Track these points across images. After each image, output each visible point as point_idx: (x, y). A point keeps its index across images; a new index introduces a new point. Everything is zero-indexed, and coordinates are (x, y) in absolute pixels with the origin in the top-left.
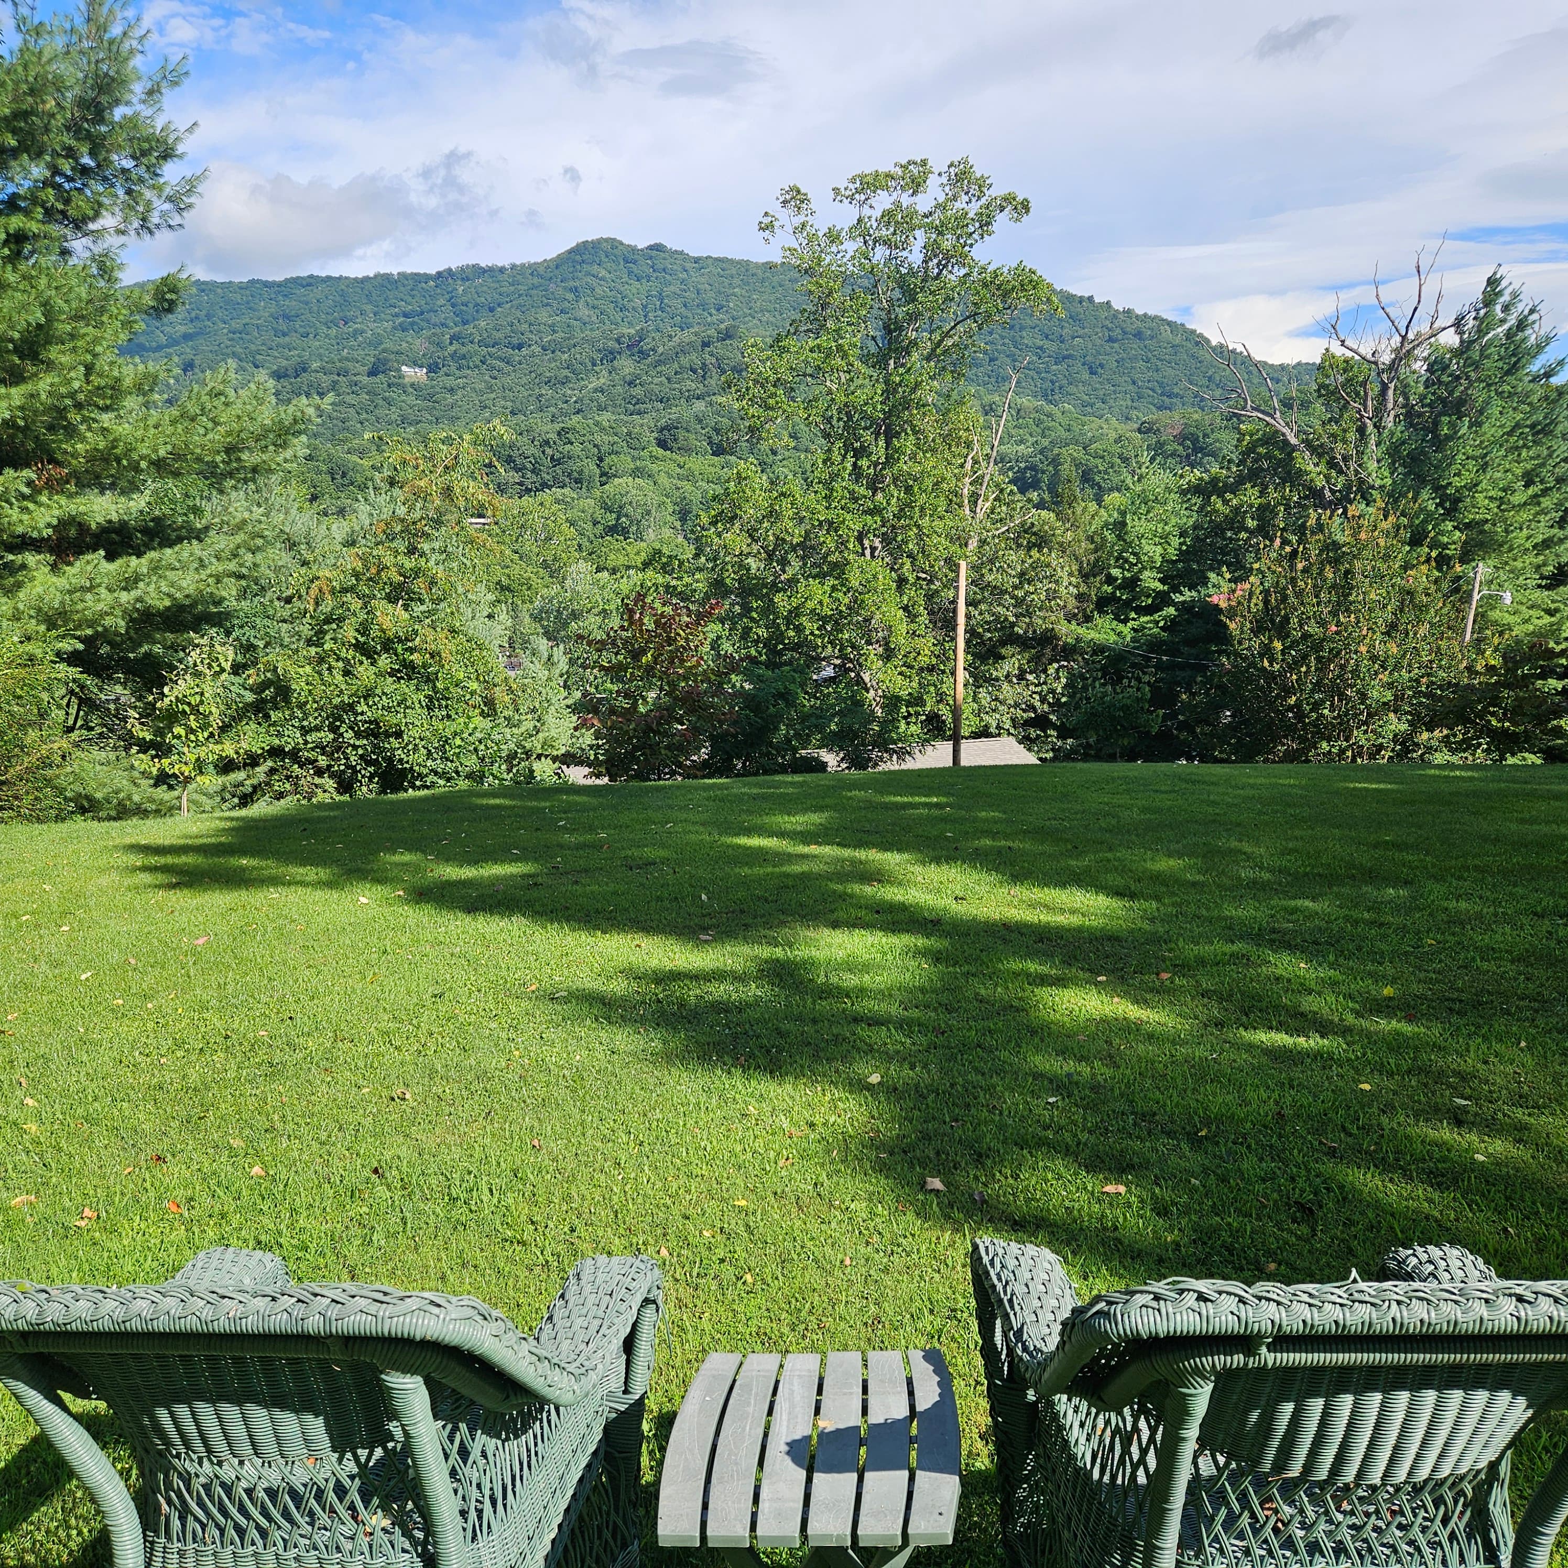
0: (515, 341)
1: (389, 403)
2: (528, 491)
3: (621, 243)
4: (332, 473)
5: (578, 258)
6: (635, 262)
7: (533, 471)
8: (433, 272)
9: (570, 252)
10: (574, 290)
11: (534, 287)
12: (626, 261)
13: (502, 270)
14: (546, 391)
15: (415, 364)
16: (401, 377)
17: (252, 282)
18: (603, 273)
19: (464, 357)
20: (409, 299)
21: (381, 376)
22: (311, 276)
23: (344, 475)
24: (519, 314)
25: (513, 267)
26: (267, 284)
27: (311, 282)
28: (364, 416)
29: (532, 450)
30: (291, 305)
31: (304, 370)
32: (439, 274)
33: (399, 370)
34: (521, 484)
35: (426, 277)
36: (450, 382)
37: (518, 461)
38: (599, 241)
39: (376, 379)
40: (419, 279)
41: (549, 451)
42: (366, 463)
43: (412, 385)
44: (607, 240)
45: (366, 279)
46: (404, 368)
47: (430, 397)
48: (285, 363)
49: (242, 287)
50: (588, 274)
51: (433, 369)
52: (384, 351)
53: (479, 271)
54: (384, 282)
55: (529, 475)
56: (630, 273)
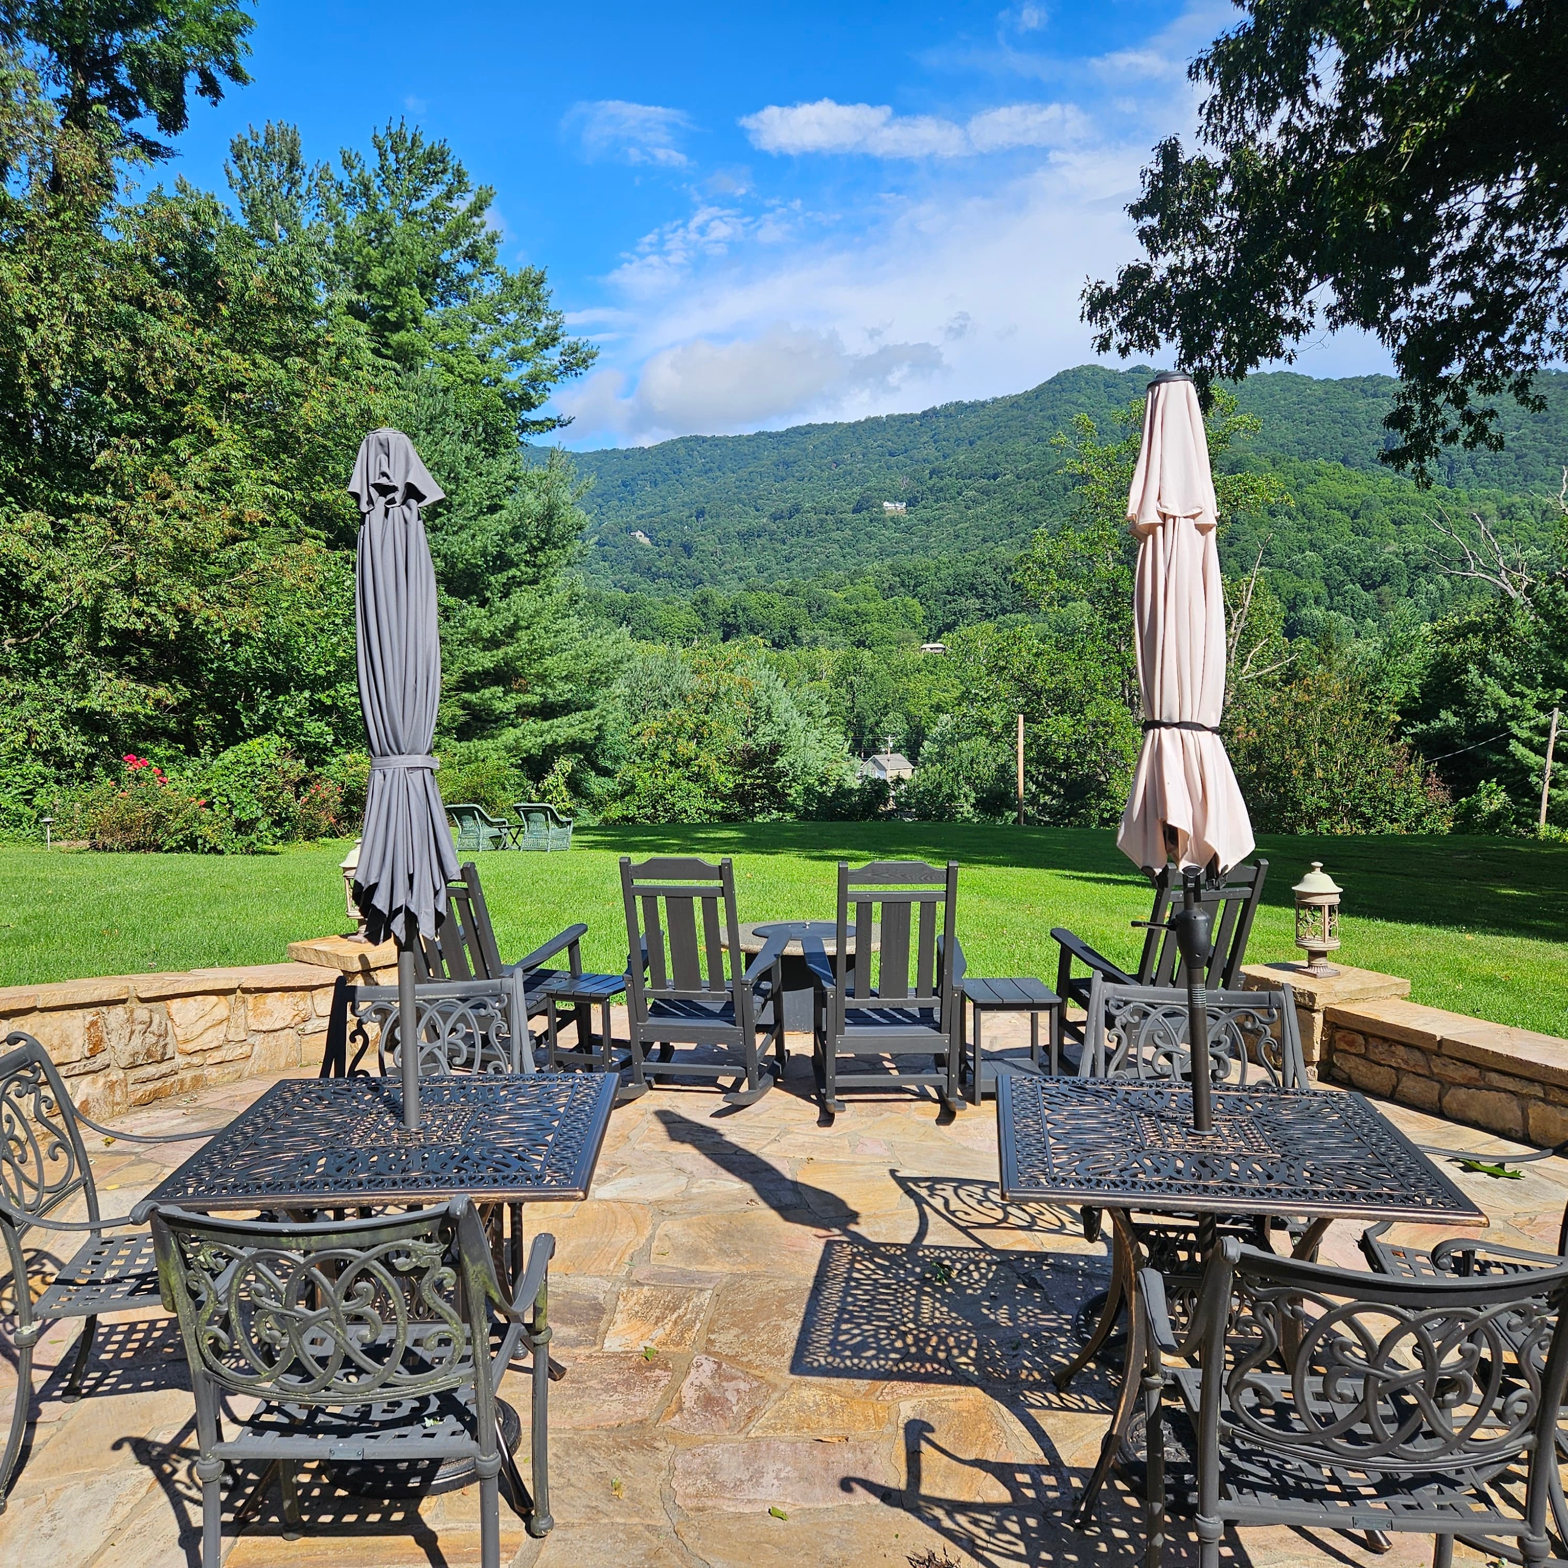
0: (991, 472)
1: (870, 536)
2: (988, 616)
3: (1103, 369)
4: (809, 607)
5: (1058, 387)
6: (1115, 386)
7: (994, 598)
8: (919, 411)
9: (1050, 382)
10: (1053, 418)
11: (1014, 418)
12: (1107, 386)
13: (983, 405)
14: (1018, 518)
15: (896, 499)
16: (884, 512)
17: (759, 434)
18: (1083, 399)
19: (941, 490)
20: (895, 439)
21: (864, 512)
22: (810, 425)
23: (819, 608)
24: (996, 444)
25: (995, 400)
26: (770, 435)
27: (809, 430)
28: (848, 550)
29: (993, 578)
30: (790, 452)
31: (797, 511)
32: (925, 414)
33: (881, 506)
34: (982, 610)
35: (912, 418)
36: (926, 514)
37: (980, 588)
38: (1080, 369)
39: (860, 516)
40: (905, 420)
41: (1010, 577)
42: (840, 596)
43: (892, 519)
44: (1088, 368)
45: (859, 423)
46: (886, 504)
47: (908, 530)
48: (783, 506)
49: (749, 439)
50: (1068, 402)
51: (912, 502)
52: (869, 489)
53: (961, 407)
54: (874, 425)
55: (990, 600)
56: (1110, 396)
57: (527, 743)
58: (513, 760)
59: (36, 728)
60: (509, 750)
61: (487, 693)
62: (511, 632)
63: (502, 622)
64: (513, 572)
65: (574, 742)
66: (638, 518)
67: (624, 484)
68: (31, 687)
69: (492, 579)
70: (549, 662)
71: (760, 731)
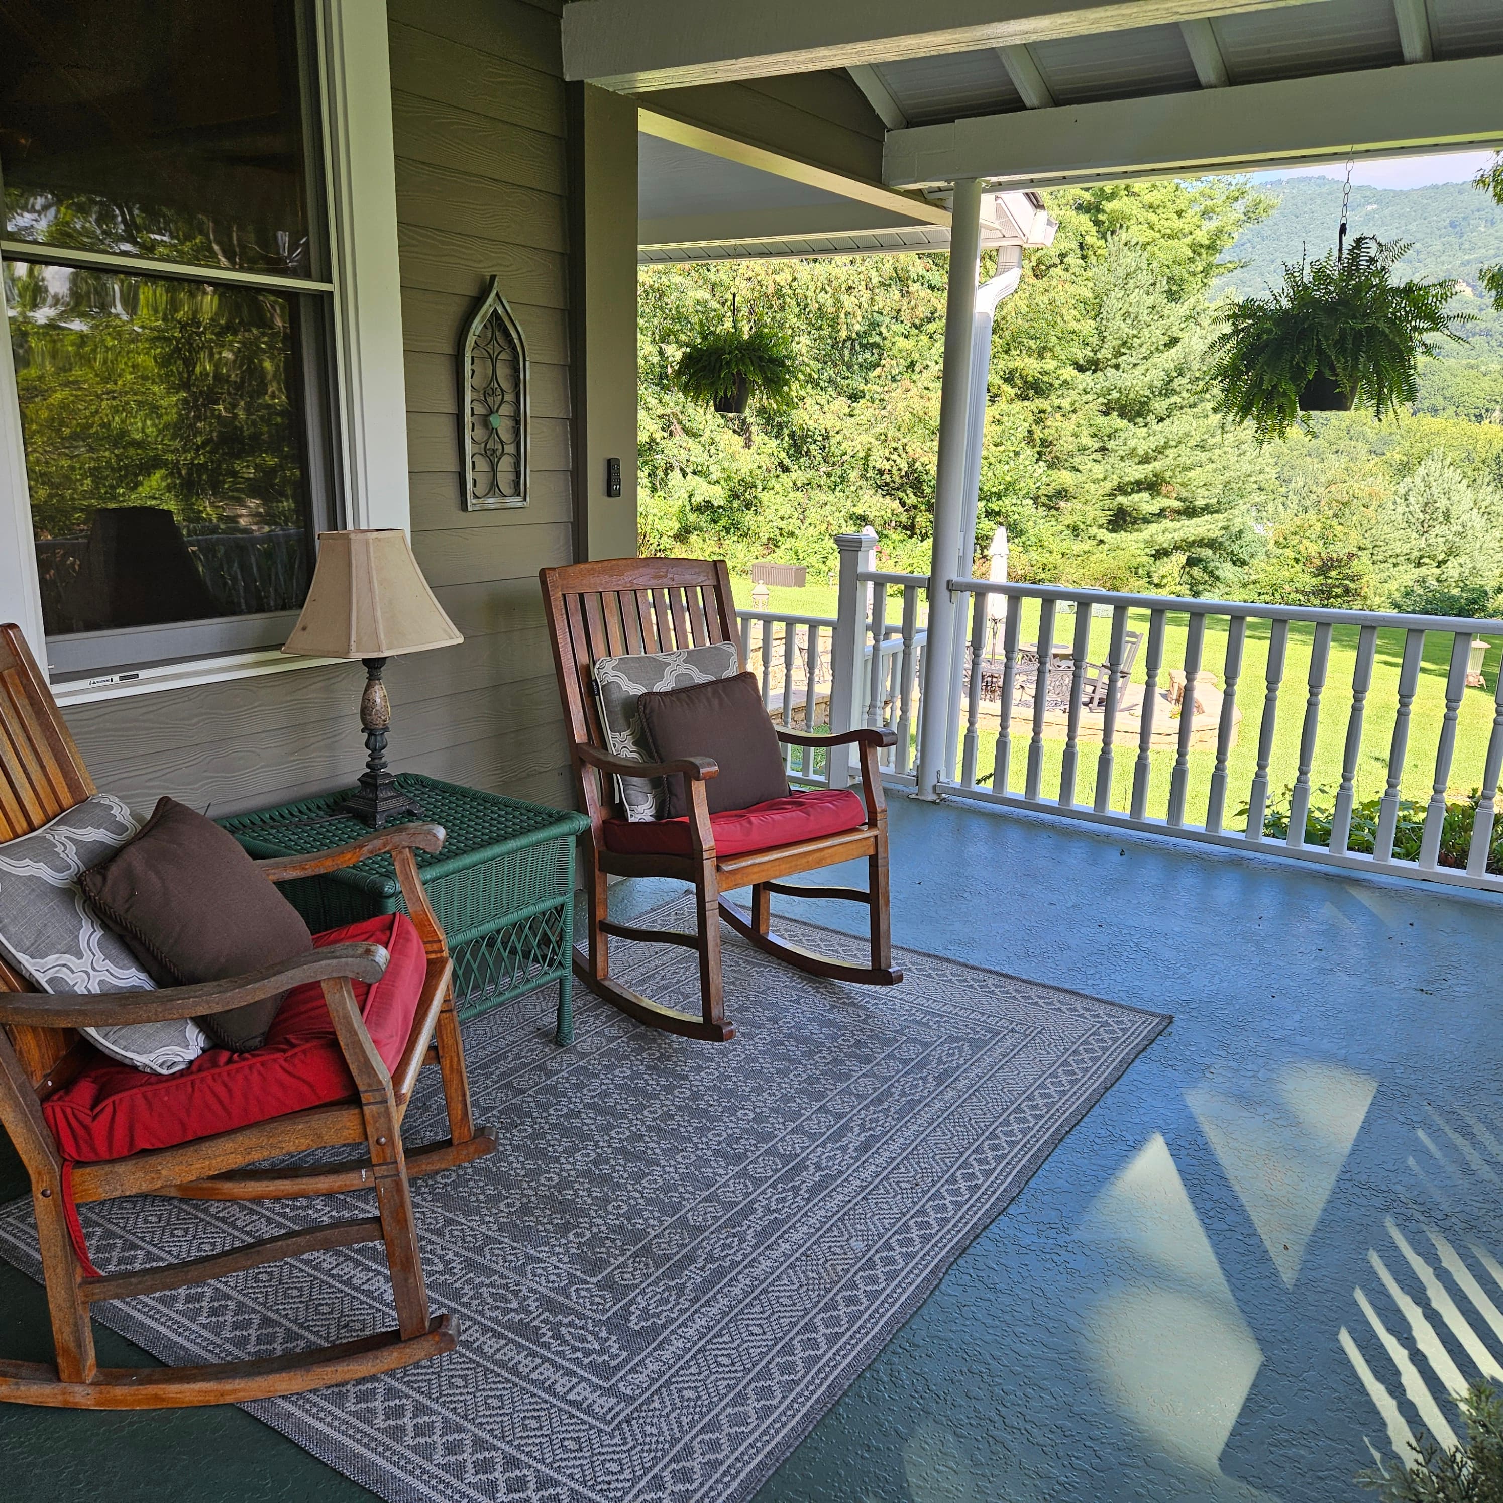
57: (1160, 538)
58: (1147, 550)
59: (832, 521)
60: (1146, 542)
61: (1136, 497)
62: (1160, 450)
63: (1153, 443)
64: (1175, 399)
65: (1203, 539)
66: (1463, 264)
67: (1453, 225)
68: (831, 498)
69: (1157, 405)
70: (1191, 474)
71: (1434, 532)
